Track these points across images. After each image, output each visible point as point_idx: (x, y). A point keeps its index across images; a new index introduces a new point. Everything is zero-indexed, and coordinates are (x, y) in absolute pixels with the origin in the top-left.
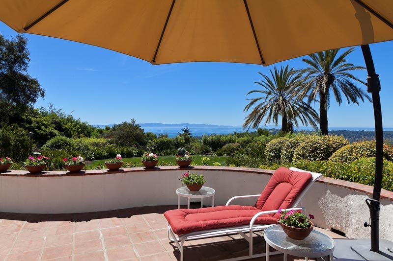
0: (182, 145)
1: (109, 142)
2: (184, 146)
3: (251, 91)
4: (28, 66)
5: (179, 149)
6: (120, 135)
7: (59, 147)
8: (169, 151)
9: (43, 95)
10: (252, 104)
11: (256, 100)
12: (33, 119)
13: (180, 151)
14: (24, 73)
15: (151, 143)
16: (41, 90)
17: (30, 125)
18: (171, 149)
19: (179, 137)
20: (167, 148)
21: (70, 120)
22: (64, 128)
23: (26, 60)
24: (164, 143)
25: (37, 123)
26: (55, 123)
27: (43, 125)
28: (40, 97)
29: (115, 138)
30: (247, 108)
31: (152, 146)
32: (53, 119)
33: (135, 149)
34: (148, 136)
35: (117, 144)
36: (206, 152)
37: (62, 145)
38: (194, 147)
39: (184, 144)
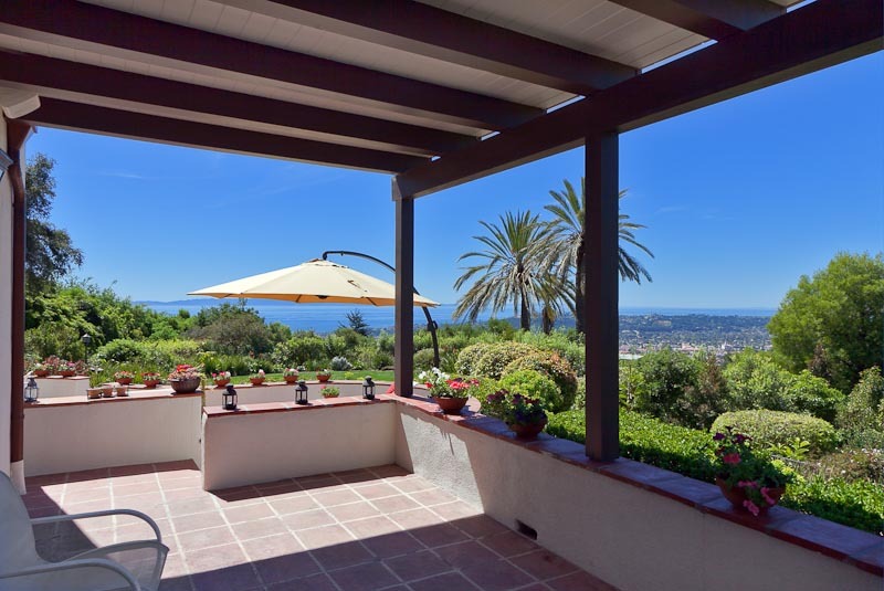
0: (342, 352)
1: (203, 347)
2: (343, 354)
3: (466, 253)
4: (51, 208)
5: (335, 359)
6: (222, 335)
7: (122, 358)
8: (315, 362)
9: (79, 262)
10: (467, 277)
11: (474, 270)
12: (46, 302)
13: (336, 364)
14: (42, 220)
15: (281, 349)
16: (75, 252)
17: (41, 313)
18: (319, 360)
19: (334, 337)
20: (312, 358)
21: (108, 300)
22: (102, 318)
23: (47, 197)
24: (307, 348)
25: (54, 309)
26: (84, 307)
27: (65, 312)
28: (74, 265)
29: (213, 339)
30: (459, 284)
31: (283, 353)
32: (79, 299)
33: (252, 359)
34: (273, 332)
35: (218, 351)
36: (383, 365)
37: (128, 354)
38: (362, 355)
39: (345, 348)
